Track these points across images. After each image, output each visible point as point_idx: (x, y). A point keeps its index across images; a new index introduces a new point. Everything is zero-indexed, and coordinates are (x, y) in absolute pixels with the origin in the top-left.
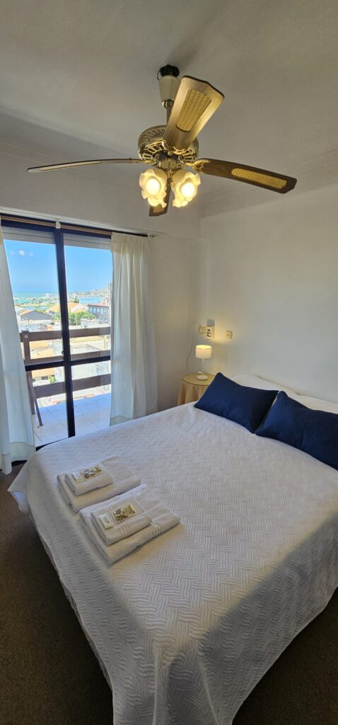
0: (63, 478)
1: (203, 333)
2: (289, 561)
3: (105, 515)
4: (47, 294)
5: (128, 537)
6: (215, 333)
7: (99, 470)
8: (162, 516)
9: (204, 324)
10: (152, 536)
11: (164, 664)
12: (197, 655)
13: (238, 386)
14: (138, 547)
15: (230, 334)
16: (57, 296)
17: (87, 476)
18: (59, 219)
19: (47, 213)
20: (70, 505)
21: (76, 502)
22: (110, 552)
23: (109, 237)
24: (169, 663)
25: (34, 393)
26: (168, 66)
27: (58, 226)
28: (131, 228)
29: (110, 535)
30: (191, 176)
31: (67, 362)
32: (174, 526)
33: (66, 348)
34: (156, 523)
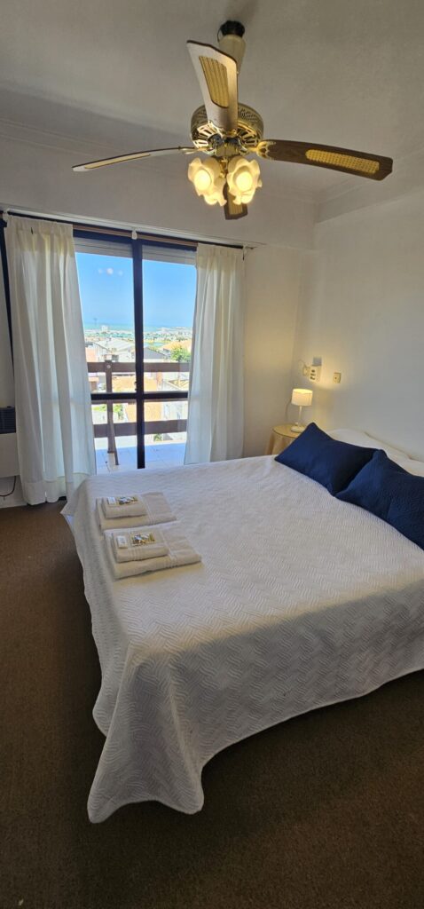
0: (100, 502)
1: (306, 375)
2: (306, 619)
3: (124, 537)
4: (163, 329)
5: (140, 560)
6: (322, 375)
7: (135, 501)
8: (182, 551)
9: (310, 363)
10: (165, 566)
11: (133, 664)
12: (167, 666)
13: (330, 439)
14: (149, 572)
15: (338, 377)
17: (121, 503)
18: (136, 227)
19: (120, 220)
20: (99, 527)
21: (104, 523)
22: (118, 568)
23: (194, 249)
24: (138, 665)
25: (113, 431)
26: (229, 23)
27: (134, 237)
28: (215, 237)
29: (120, 553)
30: (245, 163)
31: (140, 397)
32: (194, 562)
33: (140, 383)
34: (174, 556)
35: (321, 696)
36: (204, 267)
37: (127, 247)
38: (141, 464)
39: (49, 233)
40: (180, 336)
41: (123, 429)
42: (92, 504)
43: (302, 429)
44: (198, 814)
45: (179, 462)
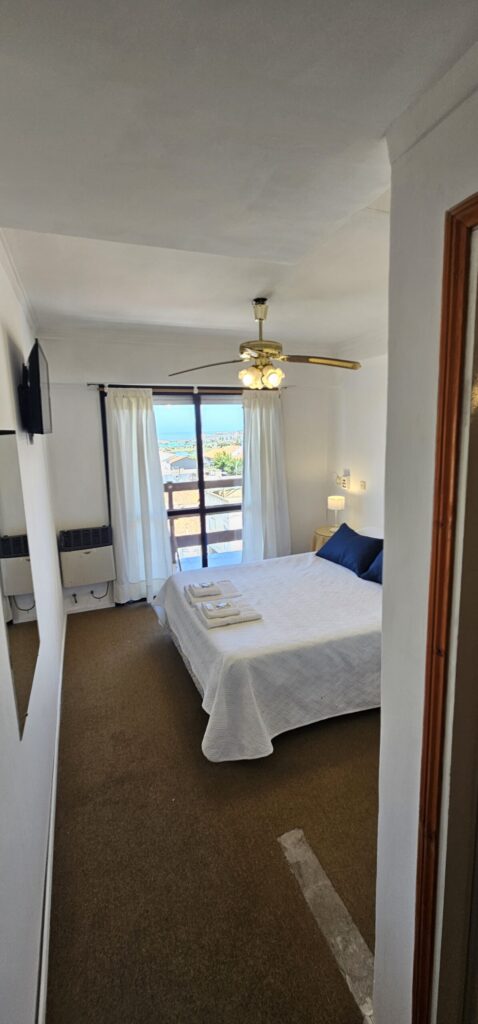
0: (187, 588)
1: (339, 484)
3: (210, 605)
5: (222, 617)
6: (351, 484)
7: (212, 585)
8: (249, 612)
9: (341, 474)
10: (239, 621)
13: (356, 534)
15: (364, 485)
16: (196, 448)
17: (204, 588)
18: (195, 381)
20: (190, 603)
21: (193, 600)
22: (210, 623)
25: (176, 543)
26: (257, 299)
27: (196, 391)
29: (210, 613)
30: (271, 371)
31: (202, 511)
32: (257, 619)
33: (202, 499)
34: (244, 615)
35: (349, 704)
36: (249, 407)
37: (190, 398)
38: (205, 564)
39: (135, 396)
40: (222, 442)
41: (185, 541)
42: (182, 590)
43: (335, 530)
44: (271, 755)
45: (238, 560)
